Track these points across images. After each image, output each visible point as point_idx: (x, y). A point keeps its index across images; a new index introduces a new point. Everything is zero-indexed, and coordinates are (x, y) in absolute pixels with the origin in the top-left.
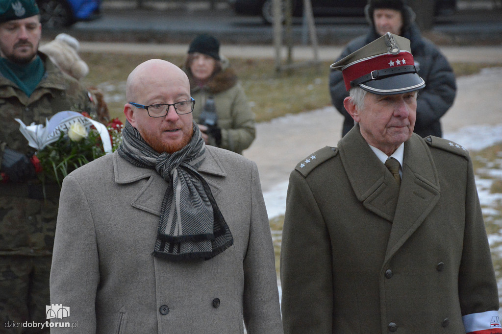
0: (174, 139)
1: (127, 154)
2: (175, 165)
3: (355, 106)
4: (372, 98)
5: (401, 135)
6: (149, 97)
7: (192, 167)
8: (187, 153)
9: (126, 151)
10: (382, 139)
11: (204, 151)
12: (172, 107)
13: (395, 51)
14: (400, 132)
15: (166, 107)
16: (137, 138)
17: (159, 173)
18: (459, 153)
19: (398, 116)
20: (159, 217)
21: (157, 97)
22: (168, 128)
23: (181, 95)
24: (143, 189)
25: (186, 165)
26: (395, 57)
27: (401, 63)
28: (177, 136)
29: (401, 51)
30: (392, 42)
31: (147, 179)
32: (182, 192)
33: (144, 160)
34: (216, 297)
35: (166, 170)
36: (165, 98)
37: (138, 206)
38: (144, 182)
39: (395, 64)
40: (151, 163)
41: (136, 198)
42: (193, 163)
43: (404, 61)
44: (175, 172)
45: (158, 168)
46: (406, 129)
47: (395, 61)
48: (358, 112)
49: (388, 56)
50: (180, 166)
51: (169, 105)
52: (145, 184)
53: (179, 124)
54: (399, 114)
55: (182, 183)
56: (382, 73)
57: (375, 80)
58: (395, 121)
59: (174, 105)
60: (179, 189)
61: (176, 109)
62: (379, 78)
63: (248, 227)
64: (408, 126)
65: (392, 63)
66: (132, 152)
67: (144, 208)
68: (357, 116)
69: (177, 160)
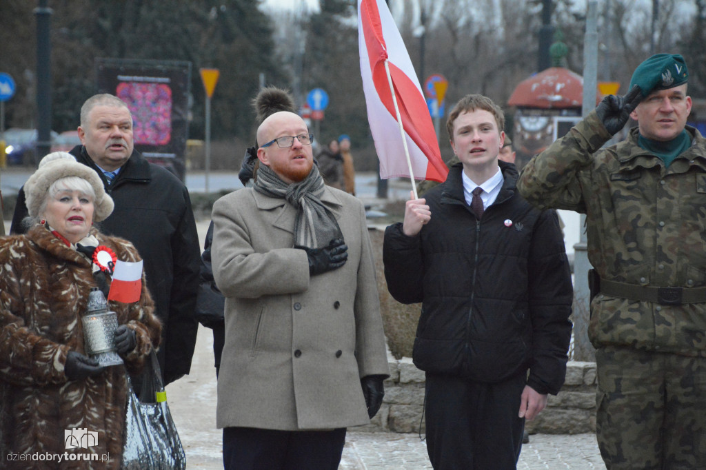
1: (262, 188)
2: (302, 194)
6: (276, 134)
7: (316, 197)
8: (309, 185)
9: (261, 185)
12: (296, 139)
15: (291, 139)
16: (270, 174)
17: (290, 201)
20: (293, 234)
21: (283, 133)
22: (295, 155)
23: (302, 130)
24: (281, 213)
25: (310, 196)
28: (303, 162)
31: (282, 206)
32: (313, 215)
33: (276, 191)
34: (337, 300)
35: (295, 199)
36: (290, 132)
37: (278, 225)
38: (280, 208)
40: (282, 194)
41: (276, 220)
42: (316, 193)
44: (302, 200)
45: (287, 198)
50: (306, 196)
51: (294, 137)
52: (281, 211)
53: (303, 152)
55: (310, 208)
61: (299, 140)
63: (360, 248)
66: (266, 186)
67: (282, 227)
69: (303, 191)
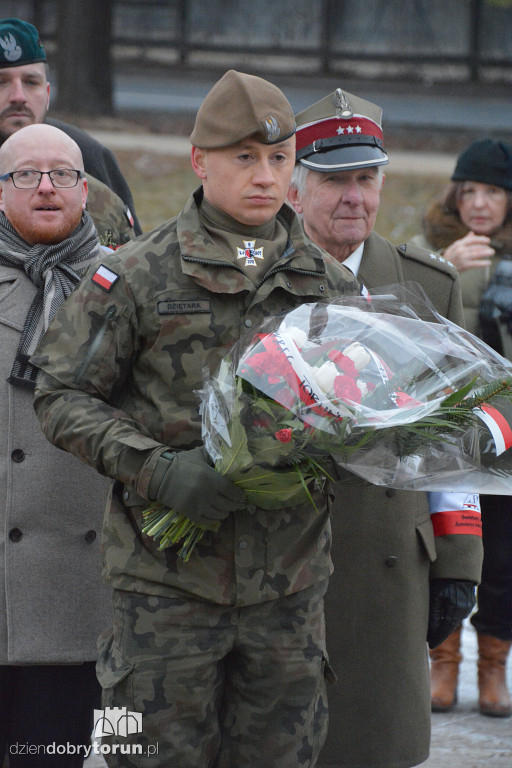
0: (49, 221)
2: (49, 264)
3: (296, 192)
4: (315, 178)
5: (353, 230)
6: (18, 162)
7: (75, 272)
10: (327, 235)
11: (96, 253)
12: (46, 176)
13: (346, 114)
14: (352, 227)
15: (38, 175)
17: (28, 274)
18: (442, 268)
19: (348, 203)
20: (22, 332)
21: (27, 162)
22: (41, 205)
23: (62, 162)
24: (5, 294)
25: (65, 267)
26: (346, 122)
27: (355, 131)
28: (53, 217)
29: (355, 115)
30: (343, 102)
31: (12, 282)
32: (55, 300)
33: (10, 256)
35: (37, 270)
36: (38, 164)
38: (7, 286)
39: (346, 131)
40: (19, 260)
42: (77, 266)
43: (358, 129)
44: (49, 274)
45: (27, 267)
46: (361, 222)
47: (345, 127)
48: (300, 198)
49: (336, 120)
50: (57, 267)
51: (43, 173)
52: (7, 289)
53: (57, 200)
54: (349, 200)
55: (57, 288)
56: (326, 143)
57: (319, 152)
58: (344, 210)
59: (49, 173)
60: (50, 296)
61: (51, 180)
62: (323, 150)
64: (364, 218)
65: (341, 131)
68: (299, 205)
69: (53, 258)
